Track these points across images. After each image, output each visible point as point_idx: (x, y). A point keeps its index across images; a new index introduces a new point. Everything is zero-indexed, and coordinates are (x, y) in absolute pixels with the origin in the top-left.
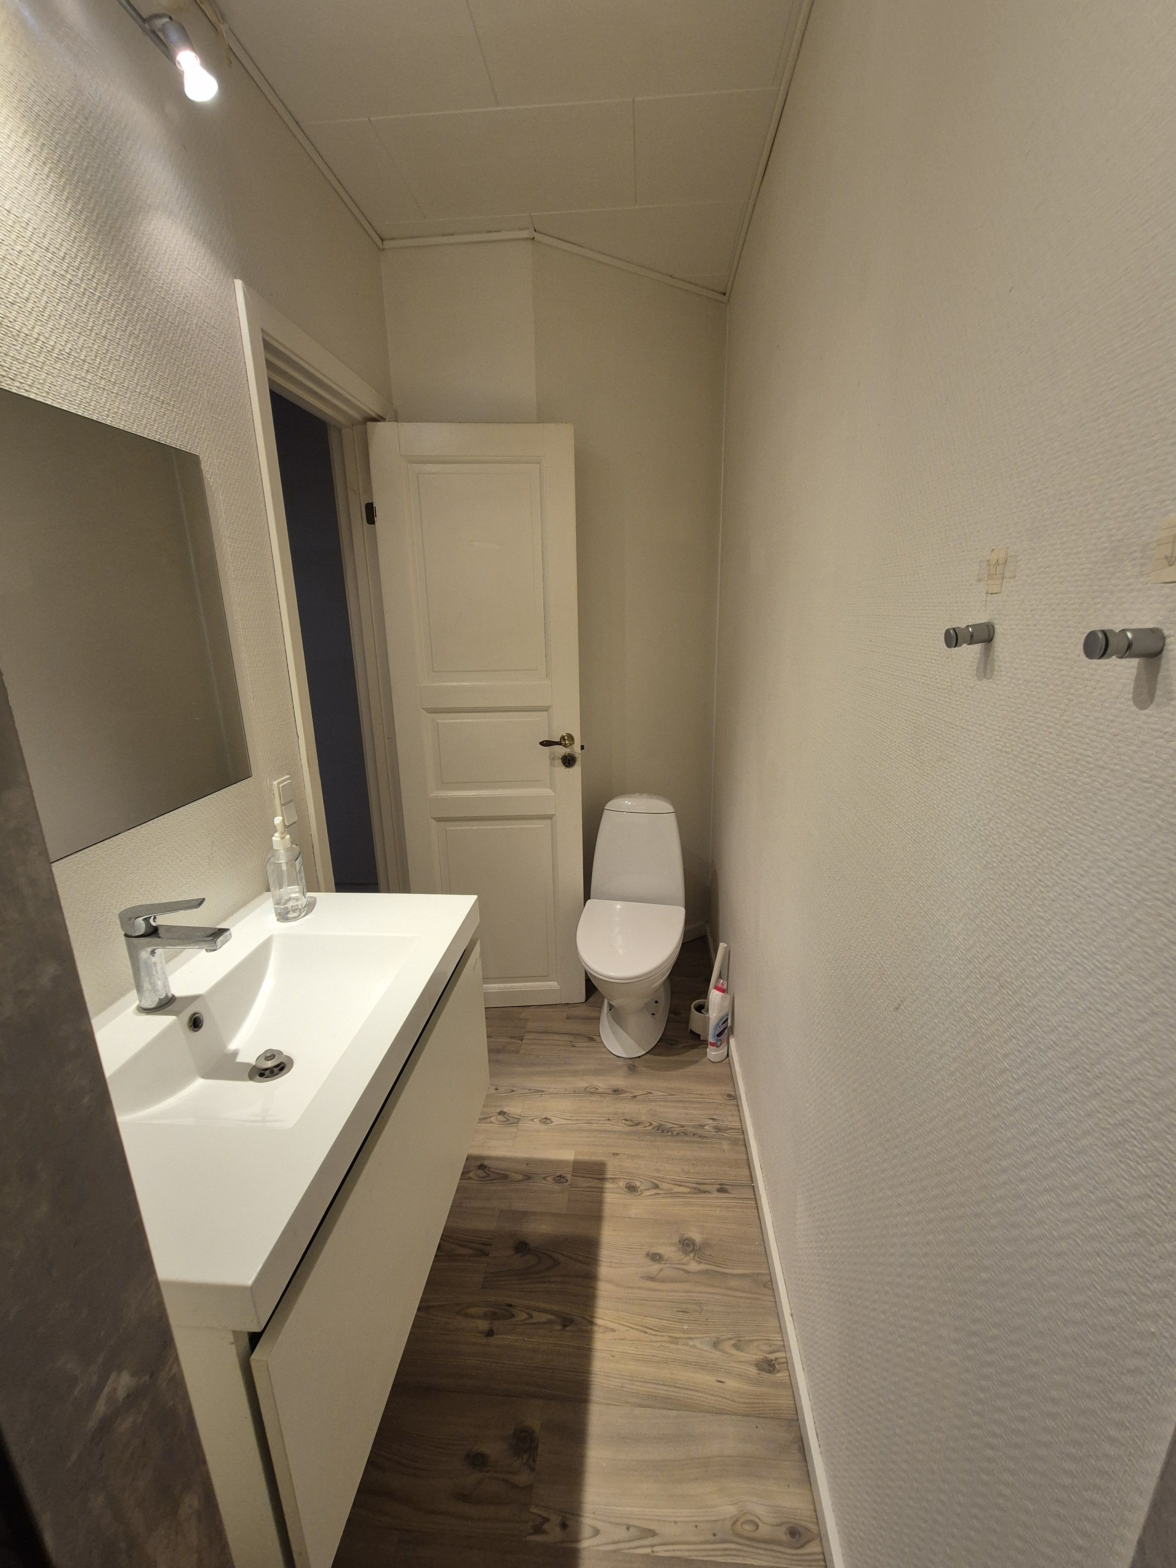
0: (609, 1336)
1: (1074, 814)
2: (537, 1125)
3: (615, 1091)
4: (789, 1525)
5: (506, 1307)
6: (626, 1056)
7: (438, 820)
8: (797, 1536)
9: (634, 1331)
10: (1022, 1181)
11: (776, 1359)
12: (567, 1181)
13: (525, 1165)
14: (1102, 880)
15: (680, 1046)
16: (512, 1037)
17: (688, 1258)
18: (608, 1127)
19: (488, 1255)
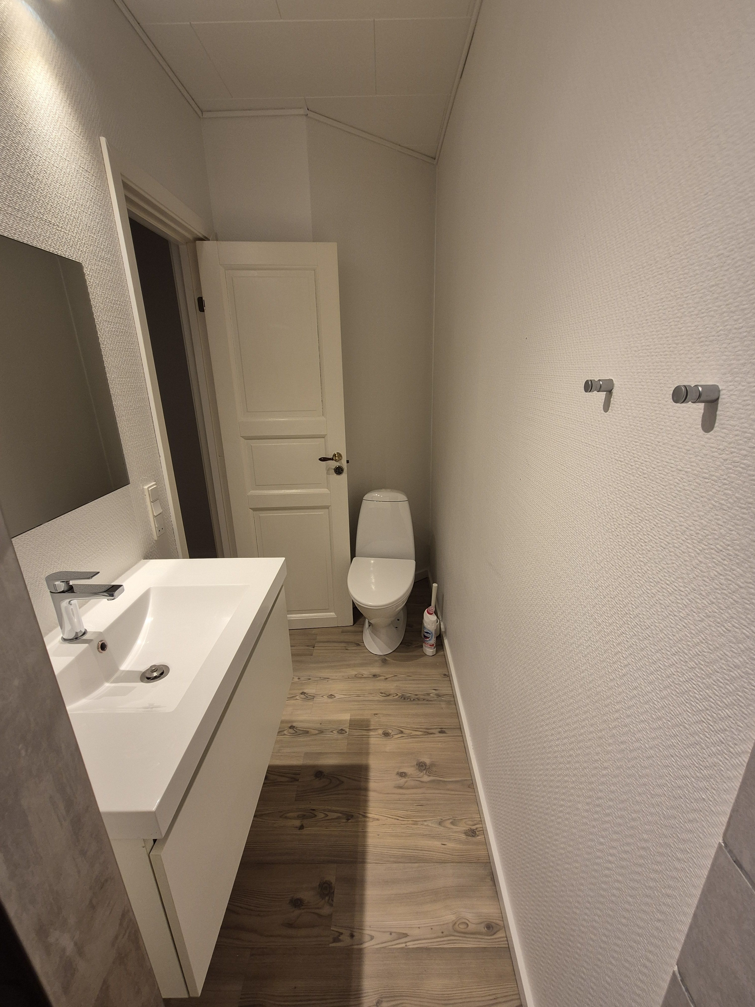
0: (376, 823)
1: (662, 498)
2: (325, 699)
3: (374, 676)
4: (486, 923)
5: (311, 811)
6: (382, 654)
7: (254, 510)
8: (491, 929)
9: (391, 819)
10: (628, 716)
11: (476, 829)
12: (346, 732)
13: (319, 724)
14: (679, 538)
15: (413, 646)
16: (308, 646)
17: (422, 774)
18: (371, 698)
19: (298, 780)
